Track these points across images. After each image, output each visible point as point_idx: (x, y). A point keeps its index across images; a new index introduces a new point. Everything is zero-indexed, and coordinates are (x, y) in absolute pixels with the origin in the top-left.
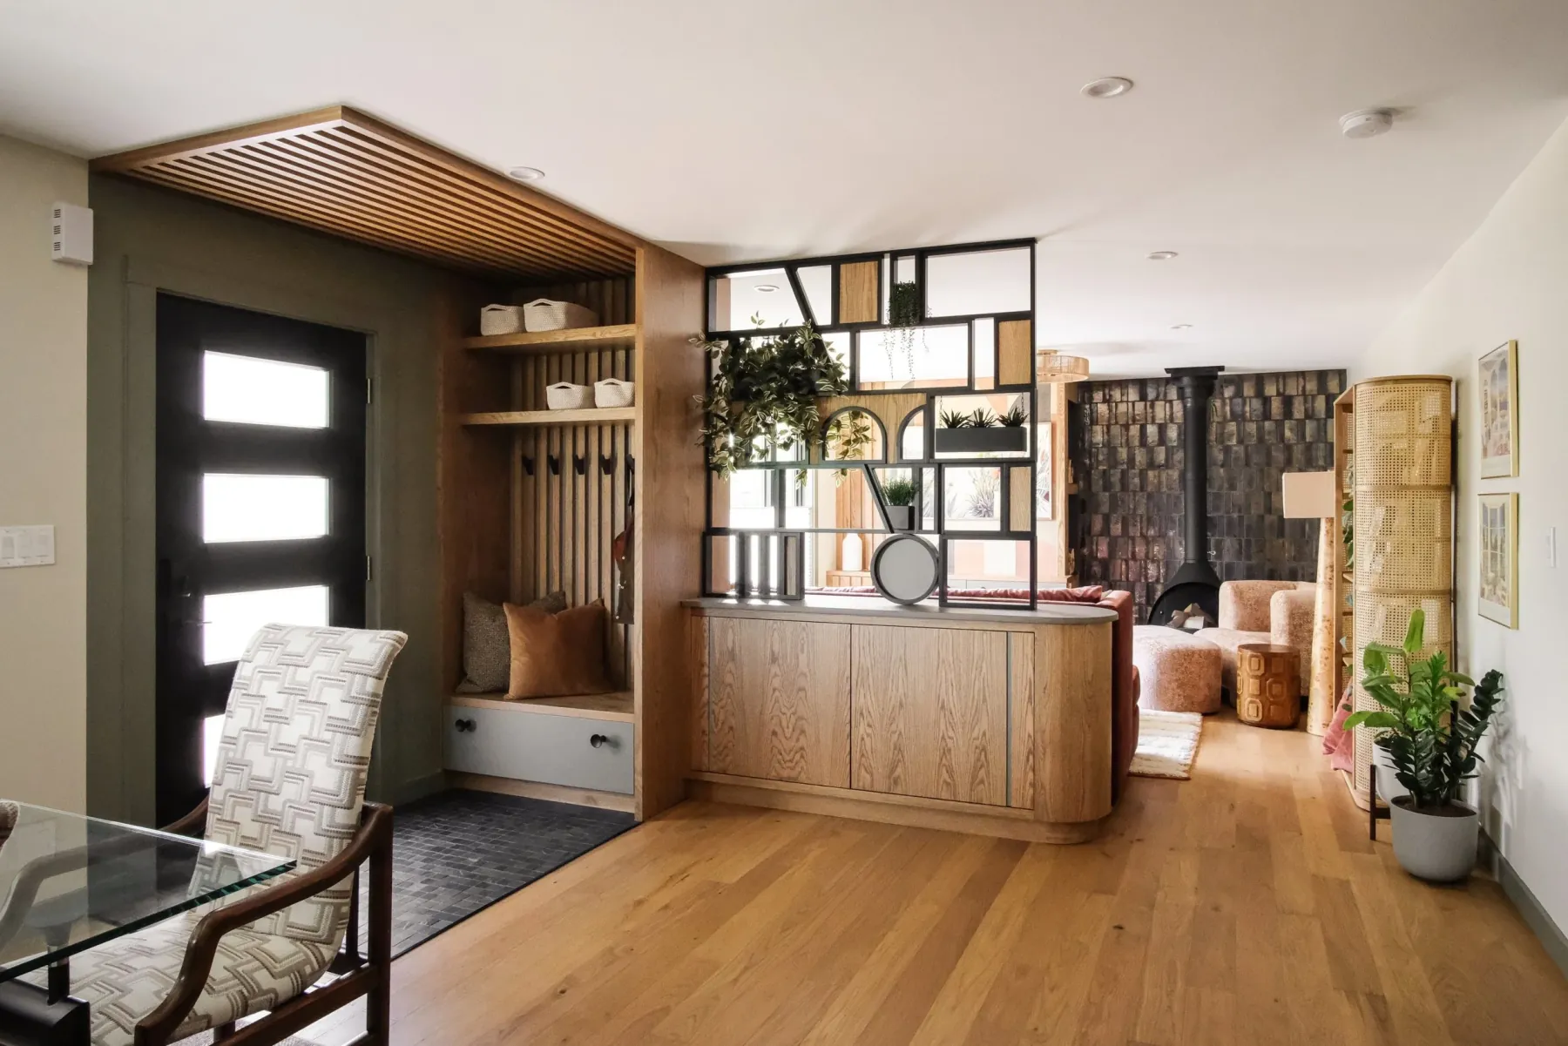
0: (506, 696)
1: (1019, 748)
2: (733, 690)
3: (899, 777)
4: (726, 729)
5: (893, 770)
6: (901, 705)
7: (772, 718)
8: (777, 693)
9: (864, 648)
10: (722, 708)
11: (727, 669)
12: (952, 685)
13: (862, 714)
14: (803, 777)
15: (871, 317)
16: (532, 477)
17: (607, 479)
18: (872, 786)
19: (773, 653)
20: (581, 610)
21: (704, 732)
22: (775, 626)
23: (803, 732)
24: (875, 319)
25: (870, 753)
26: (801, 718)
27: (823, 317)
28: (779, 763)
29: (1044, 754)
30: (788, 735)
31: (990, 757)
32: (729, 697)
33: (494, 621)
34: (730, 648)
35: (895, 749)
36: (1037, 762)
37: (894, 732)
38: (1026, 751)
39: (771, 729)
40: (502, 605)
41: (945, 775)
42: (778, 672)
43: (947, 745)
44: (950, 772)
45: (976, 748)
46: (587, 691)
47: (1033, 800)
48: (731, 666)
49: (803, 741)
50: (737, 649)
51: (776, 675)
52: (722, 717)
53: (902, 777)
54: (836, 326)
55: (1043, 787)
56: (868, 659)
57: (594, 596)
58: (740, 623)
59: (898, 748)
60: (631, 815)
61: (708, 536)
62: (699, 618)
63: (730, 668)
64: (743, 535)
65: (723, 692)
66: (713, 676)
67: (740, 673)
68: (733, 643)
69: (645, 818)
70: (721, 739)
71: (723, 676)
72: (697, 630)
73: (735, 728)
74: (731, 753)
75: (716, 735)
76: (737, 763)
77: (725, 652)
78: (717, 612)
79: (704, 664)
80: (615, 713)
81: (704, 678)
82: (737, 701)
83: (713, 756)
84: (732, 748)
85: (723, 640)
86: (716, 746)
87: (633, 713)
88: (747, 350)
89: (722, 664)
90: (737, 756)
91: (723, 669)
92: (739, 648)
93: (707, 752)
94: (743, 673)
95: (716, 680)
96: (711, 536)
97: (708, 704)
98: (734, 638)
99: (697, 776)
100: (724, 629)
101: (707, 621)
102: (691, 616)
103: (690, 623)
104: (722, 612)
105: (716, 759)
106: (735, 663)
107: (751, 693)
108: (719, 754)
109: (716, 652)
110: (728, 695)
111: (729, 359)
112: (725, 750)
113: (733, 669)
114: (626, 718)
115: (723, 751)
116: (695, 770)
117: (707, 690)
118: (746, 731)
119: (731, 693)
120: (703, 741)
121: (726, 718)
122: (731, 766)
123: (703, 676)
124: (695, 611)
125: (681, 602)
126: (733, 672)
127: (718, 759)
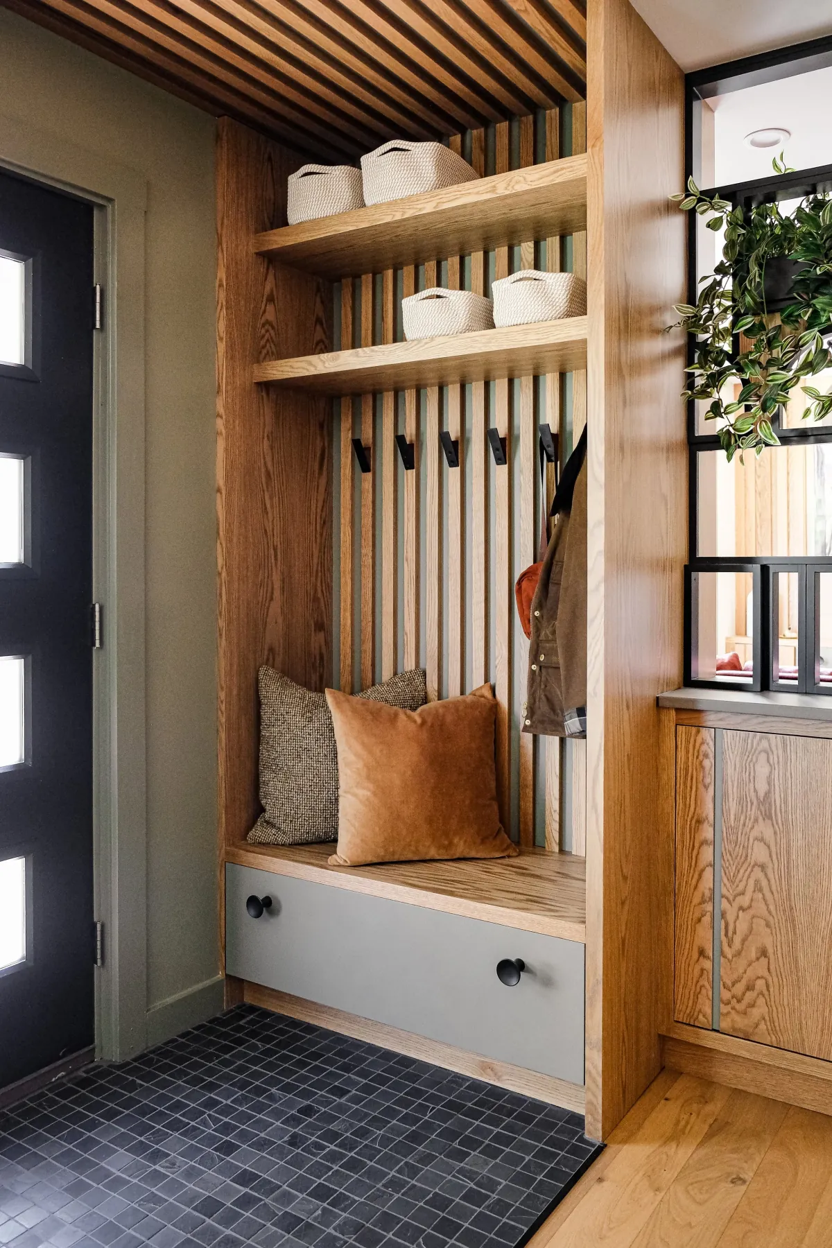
0: (332, 860)
2: (767, 876)
4: (753, 953)
10: (742, 909)
11: (756, 833)
16: (369, 476)
17: (500, 473)
20: (456, 704)
21: (702, 953)
32: (759, 888)
33: (310, 720)
34: (761, 794)
40: (323, 692)
46: (473, 854)
48: (764, 829)
50: (777, 796)
52: (742, 927)
57: (476, 680)
58: (785, 744)
61: (693, 574)
62: (694, 730)
63: (762, 833)
64: (765, 569)
65: (745, 878)
66: (723, 845)
67: (784, 845)
68: (769, 784)
69: (606, 1134)
70: (741, 971)
71: (745, 848)
72: (687, 752)
73: (770, 951)
74: (761, 1001)
75: (730, 961)
76: (776, 1024)
77: (751, 800)
78: (734, 721)
79: (704, 820)
80: (547, 919)
81: (705, 848)
82: (777, 899)
83: (721, 1001)
84: (766, 992)
85: (745, 776)
86: (729, 983)
87: (584, 922)
88: (771, 225)
89: (744, 825)
90: (774, 1008)
91: (746, 835)
92: (782, 796)
93: (710, 993)
94: (789, 846)
95: (731, 855)
96: (701, 574)
97: (712, 899)
98: (771, 772)
99: (686, 1034)
100: (747, 754)
101: (711, 737)
102: (676, 725)
103: (674, 738)
104: (745, 721)
105: (728, 1008)
106: (773, 824)
107: (809, 887)
108: (735, 1000)
109: (731, 799)
110: (756, 885)
111: (739, 235)
112: (748, 994)
113: (768, 833)
114: (569, 931)
115: (744, 994)
116: (682, 1023)
117: (709, 871)
118: (797, 962)
119: (764, 883)
120: (702, 970)
121: (751, 930)
122: (762, 1026)
123: (702, 844)
124: (684, 716)
125: (658, 698)
126: (767, 842)
127: (733, 1008)
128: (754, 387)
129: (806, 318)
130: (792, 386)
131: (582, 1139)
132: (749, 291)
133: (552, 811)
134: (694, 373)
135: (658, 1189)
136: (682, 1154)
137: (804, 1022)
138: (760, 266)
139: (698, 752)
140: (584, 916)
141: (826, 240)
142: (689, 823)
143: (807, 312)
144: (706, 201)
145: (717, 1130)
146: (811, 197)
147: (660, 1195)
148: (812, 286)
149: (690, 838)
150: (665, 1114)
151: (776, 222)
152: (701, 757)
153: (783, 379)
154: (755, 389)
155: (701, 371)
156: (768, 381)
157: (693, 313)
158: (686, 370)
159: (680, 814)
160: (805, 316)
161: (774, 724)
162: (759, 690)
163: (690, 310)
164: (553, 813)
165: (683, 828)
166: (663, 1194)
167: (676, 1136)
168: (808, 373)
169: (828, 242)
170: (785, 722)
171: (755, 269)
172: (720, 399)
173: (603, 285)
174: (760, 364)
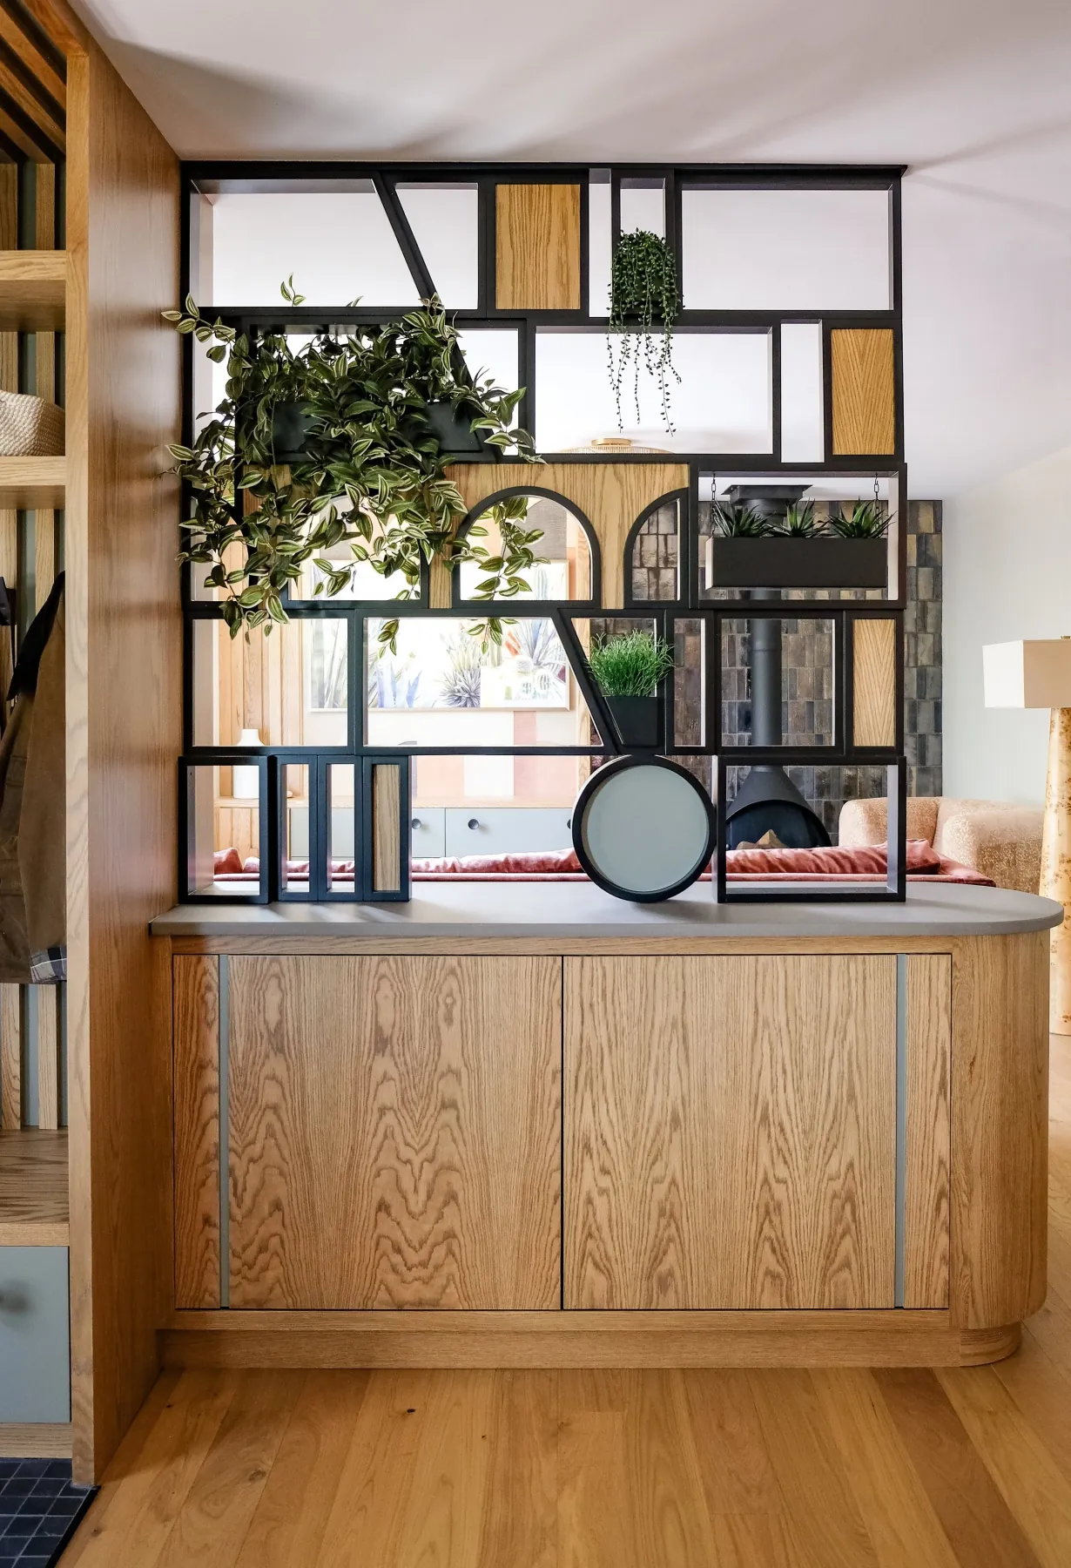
1: (922, 1189)
2: (279, 1118)
3: (671, 1273)
4: (265, 1208)
5: (657, 1260)
6: (675, 1122)
7: (378, 1175)
8: (390, 1118)
9: (591, 1005)
10: (252, 1160)
11: (267, 1070)
12: (784, 1072)
13: (587, 1147)
14: (452, 1297)
15: (567, 300)
18: (611, 1298)
19: (378, 1030)
21: (207, 1221)
22: (384, 968)
23: (452, 1197)
24: (575, 305)
25: (605, 1229)
26: (451, 1168)
27: (458, 291)
28: (394, 1270)
29: (970, 1194)
30: (416, 1207)
31: (862, 1211)
32: (271, 1133)
34: (272, 1026)
35: (662, 1213)
36: (956, 1209)
37: (658, 1181)
38: (933, 1193)
39: (376, 1198)
41: (769, 1260)
42: (393, 1072)
43: (773, 1198)
44: (779, 1250)
45: (835, 1196)
47: (949, 1295)
48: (276, 1065)
49: (451, 1219)
50: (290, 1026)
51: (385, 1077)
52: (253, 1182)
53: (678, 1274)
54: (486, 316)
55: (967, 1261)
56: (603, 1031)
58: (297, 965)
59: (668, 1214)
60: (61, 1468)
61: (189, 768)
62: (194, 959)
63: (274, 1069)
64: (272, 762)
65: (255, 1126)
66: (229, 1090)
67: (298, 1080)
68: (281, 1013)
69: (100, 1472)
70: (252, 1232)
71: (255, 1090)
72: (187, 986)
73: (285, 1203)
74: (276, 1261)
75: (240, 1224)
76: (293, 1284)
77: (261, 1033)
78: (240, 944)
79: (208, 1065)
80: (16, 1226)
81: (209, 1096)
82: (291, 1143)
83: (231, 1272)
84: (280, 1251)
85: (254, 1008)
86: (239, 1249)
87: (67, 1220)
88: (279, 361)
89: (254, 1063)
90: (290, 1267)
91: (256, 1074)
92: (295, 1024)
93: (217, 1267)
94: (303, 1079)
95: (238, 1099)
96: (198, 768)
97: (218, 1155)
98: (282, 1000)
99: (190, 1322)
100: (256, 981)
101: (214, 965)
102: (173, 955)
103: (170, 971)
104: (253, 943)
105: (239, 1278)
106: (285, 1059)
107: (325, 1122)
108: (246, 1267)
109: (238, 1036)
110: (267, 1131)
111: (244, 369)
112: (262, 1256)
113: (281, 1071)
114: (47, 1235)
115: (256, 1258)
116: (185, 1309)
117: (214, 1123)
118: (313, 1208)
119: (277, 1126)
120: (208, 1241)
121: (263, 1183)
122: (278, 1290)
123: (204, 1094)
124: (180, 943)
125: (150, 925)
126: (280, 1078)
127: (244, 1278)
128: (261, 556)
129: (319, 484)
130: (304, 558)
131: (69, 1490)
132: (257, 444)
133: (11, 1077)
134: (189, 530)
135: (167, 1519)
136: (191, 1467)
137: (322, 1274)
138: (269, 412)
139: (200, 983)
140: (66, 1211)
141: (341, 395)
142: (189, 1070)
143: (320, 476)
144: (206, 325)
145: (230, 1425)
146: (323, 336)
147: (170, 1525)
148: (326, 448)
149: (192, 1087)
150: (168, 1425)
151: (285, 358)
152: (203, 990)
153: (295, 549)
154: (263, 558)
155: (200, 528)
156: (278, 551)
157: (191, 457)
158: (181, 525)
159: (179, 1060)
160: (318, 481)
161: (287, 944)
162: (266, 902)
163: (187, 454)
164: (12, 1080)
165: (182, 1078)
166: (173, 1521)
167: (182, 1448)
168: (320, 546)
169: (342, 398)
170: (296, 941)
171: (263, 418)
172: (222, 565)
173: (86, 428)
174: (268, 529)
